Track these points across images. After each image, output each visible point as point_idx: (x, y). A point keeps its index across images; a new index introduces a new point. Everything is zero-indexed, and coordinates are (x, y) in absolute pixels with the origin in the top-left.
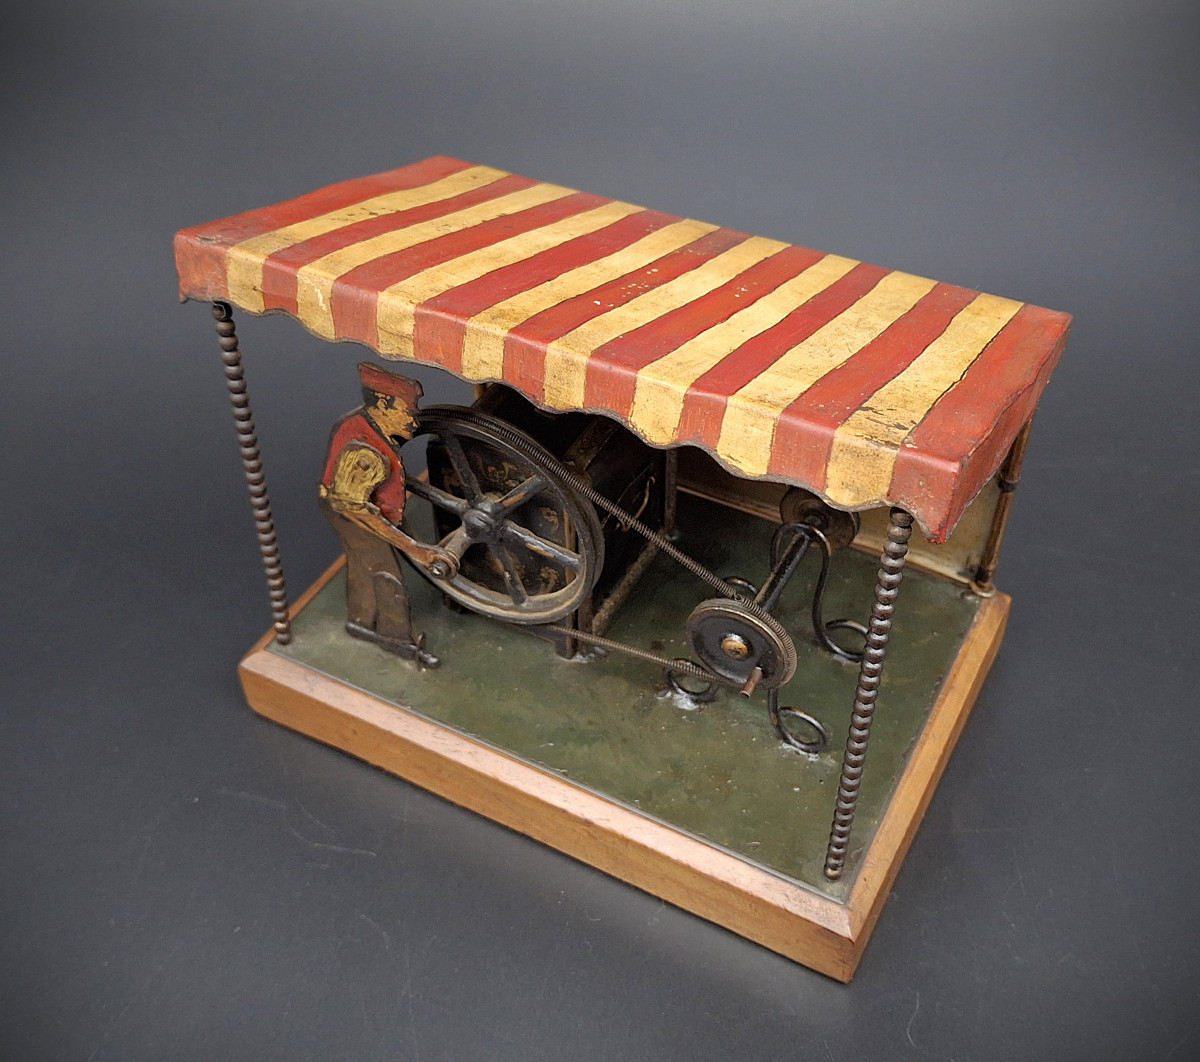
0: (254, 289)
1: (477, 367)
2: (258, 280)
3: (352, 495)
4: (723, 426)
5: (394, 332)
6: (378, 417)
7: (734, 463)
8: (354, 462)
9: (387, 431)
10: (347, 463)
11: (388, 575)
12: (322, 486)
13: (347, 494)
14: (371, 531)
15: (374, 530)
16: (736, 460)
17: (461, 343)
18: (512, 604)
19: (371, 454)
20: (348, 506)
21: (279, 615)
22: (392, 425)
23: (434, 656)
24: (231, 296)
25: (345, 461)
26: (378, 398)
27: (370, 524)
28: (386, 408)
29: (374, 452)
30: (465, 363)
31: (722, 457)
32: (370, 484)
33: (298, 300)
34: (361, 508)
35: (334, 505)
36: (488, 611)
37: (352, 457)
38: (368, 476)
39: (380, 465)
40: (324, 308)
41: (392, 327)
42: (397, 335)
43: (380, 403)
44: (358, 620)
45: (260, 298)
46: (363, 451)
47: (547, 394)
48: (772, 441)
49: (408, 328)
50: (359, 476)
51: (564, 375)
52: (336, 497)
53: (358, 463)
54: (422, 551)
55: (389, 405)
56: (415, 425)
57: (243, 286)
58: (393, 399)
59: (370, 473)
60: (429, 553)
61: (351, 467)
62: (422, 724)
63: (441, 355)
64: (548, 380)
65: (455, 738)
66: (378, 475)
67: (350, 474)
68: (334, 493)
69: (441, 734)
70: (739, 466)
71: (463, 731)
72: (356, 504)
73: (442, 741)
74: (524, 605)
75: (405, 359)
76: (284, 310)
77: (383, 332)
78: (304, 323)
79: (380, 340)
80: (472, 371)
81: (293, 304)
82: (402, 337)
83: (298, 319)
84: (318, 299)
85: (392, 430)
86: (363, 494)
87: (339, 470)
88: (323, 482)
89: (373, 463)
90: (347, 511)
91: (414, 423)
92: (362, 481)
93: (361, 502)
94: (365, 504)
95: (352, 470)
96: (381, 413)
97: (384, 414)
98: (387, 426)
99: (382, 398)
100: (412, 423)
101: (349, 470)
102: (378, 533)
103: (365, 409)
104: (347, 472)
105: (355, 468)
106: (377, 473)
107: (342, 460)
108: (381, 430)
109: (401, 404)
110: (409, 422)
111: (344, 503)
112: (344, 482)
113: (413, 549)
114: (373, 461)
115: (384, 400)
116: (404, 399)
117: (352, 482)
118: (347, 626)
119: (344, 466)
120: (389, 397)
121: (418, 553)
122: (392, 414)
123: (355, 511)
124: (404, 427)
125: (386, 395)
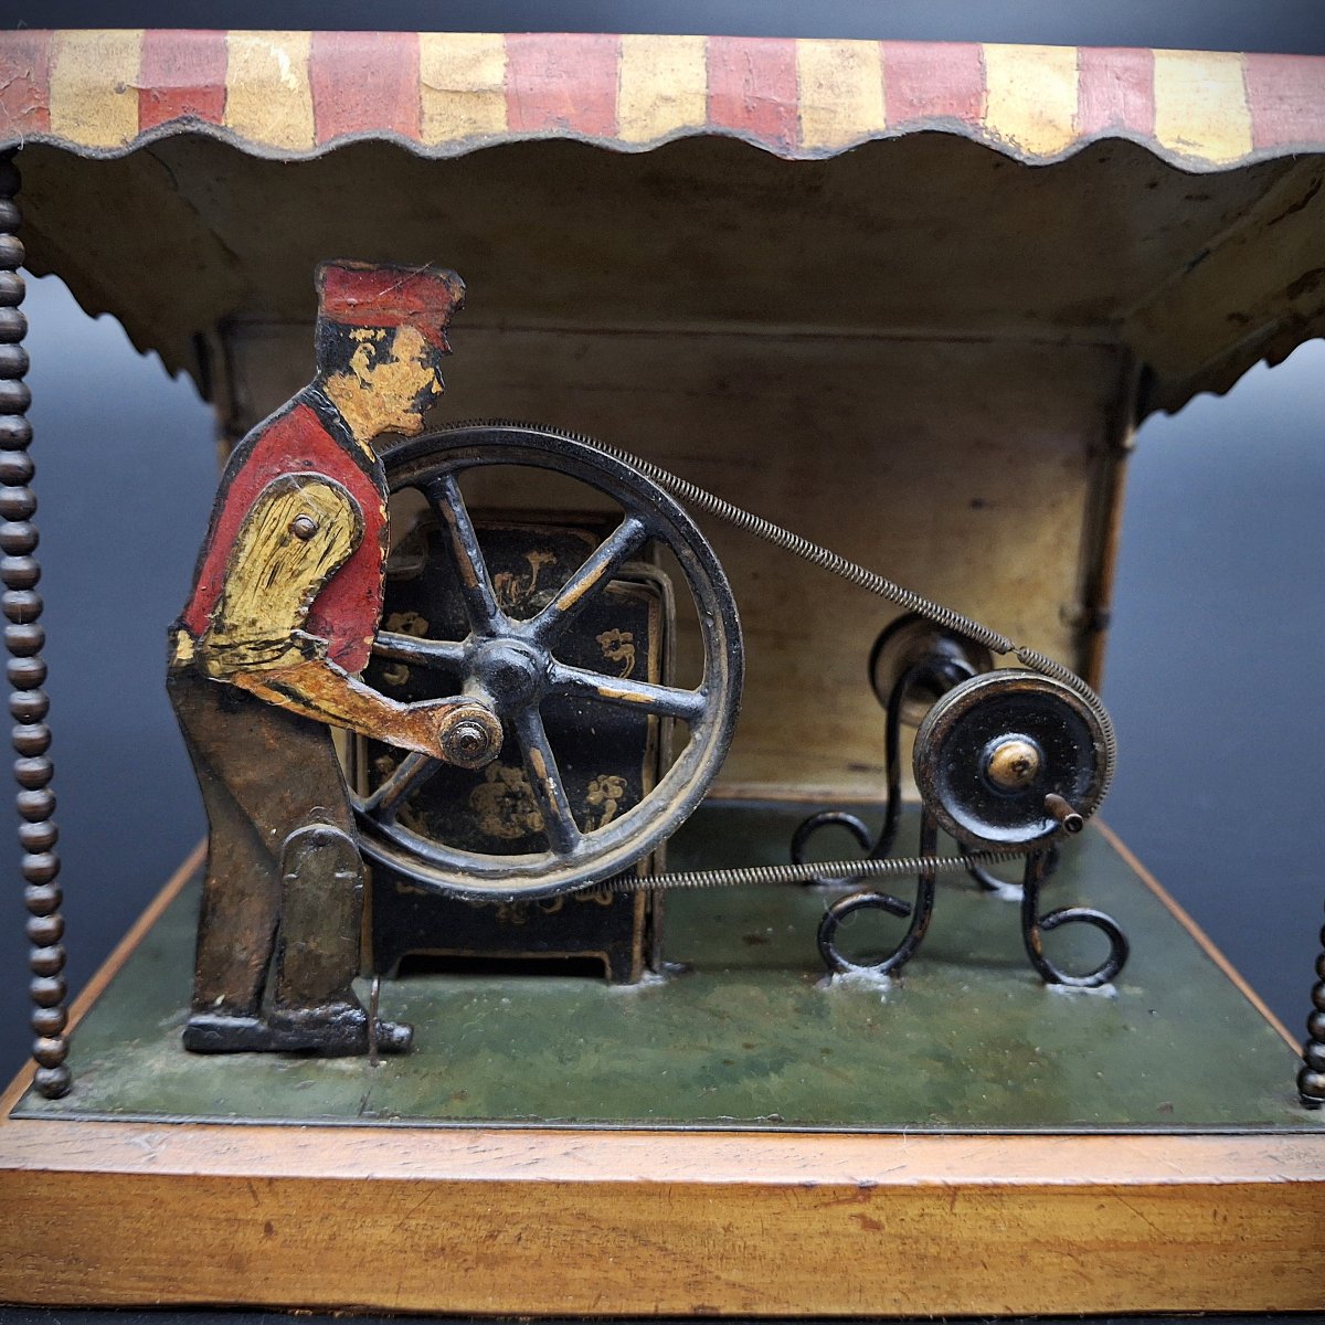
0: (120, 90)
1: (651, 113)
2: (129, 71)
3: (265, 623)
4: (1157, 92)
5: (462, 87)
6: (348, 396)
7: (1191, 151)
8: (283, 528)
9: (362, 430)
10: (265, 532)
11: (320, 828)
12: (182, 635)
13: (254, 623)
14: (297, 708)
15: (307, 703)
16: (1194, 144)
17: (614, 75)
19: (325, 493)
20: (251, 657)
21: (46, 1015)
22: (381, 407)
23: (401, 1024)
24: (56, 123)
25: (259, 530)
26: (354, 344)
27: (300, 689)
28: (371, 367)
30: (623, 111)
31: (1168, 145)
32: (314, 574)
33: (230, 82)
34: (282, 651)
35: (215, 667)
37: (280, 513)
39: (344, 520)
40: (293, 83)
41: (460, 81)
42: (469, 92)
43: (359, 360)
45: (130, 106)
46: (305, 492)
47: (806, 125)
48: (1247, 94)
49: (493, 74)
50: (291, 563)
51: (839, 77)
52: (222, 640)
53: (292, 528)
54: (417, 722)
55: (381, 355)
56: (436, 388)
57: (91, 92)
58: (391, 334)
59: (319, 543)
60: (438, 714)
61: (273, 541)
62: (438, 1137)
63: (568, 110)
64: (808, 96)
66: (336, 545)
67: (266, 562)
68: (219, 631)
70: (1201, 153)
72: (268, 643)
74: (578, 853)
75: (485, 142)
76: (190, 121)
77: (435, 95)
78: (239, 133)
79: (426, 117)
80: (641, 123)
81: (216, 96)
82: (479, 94)
83: (223, 129)
84: (279, 69)
85: (378, 421)
86: (293, 610)
87: (242, 560)
88: (188, 621)
89: (327, 517)
90: (247, 672)
91: (436, 383)
92: (296, 575)
93: (286, 634)
94: (294, 636)
95: (275, 550)
96: (357, 383)
97: (364, 384)
98: (367, 416)
99: (366, 340)
100: (430, 384)
101: (268, 550)
102: (317, 708)
103: (318, 386)
104: (260, 560)
105: (283, 542)
106: (333, 541)
107: (252, 528)
108: (351, 432)
109: (409, 343)
110: (423, 385)
111: (242, 649)
112: (249, 592)
113: (396, 722)
114: (328, 510)
115: (369, 345)
116: (418, 328)
117: (270, 582)
118: (191, 1025)
119: (256, 547)
120: (381, 334)
121: (412, 725)
122: (384, 378)
123: (266, 666)
124: (407, 405)
125: (376, 329)
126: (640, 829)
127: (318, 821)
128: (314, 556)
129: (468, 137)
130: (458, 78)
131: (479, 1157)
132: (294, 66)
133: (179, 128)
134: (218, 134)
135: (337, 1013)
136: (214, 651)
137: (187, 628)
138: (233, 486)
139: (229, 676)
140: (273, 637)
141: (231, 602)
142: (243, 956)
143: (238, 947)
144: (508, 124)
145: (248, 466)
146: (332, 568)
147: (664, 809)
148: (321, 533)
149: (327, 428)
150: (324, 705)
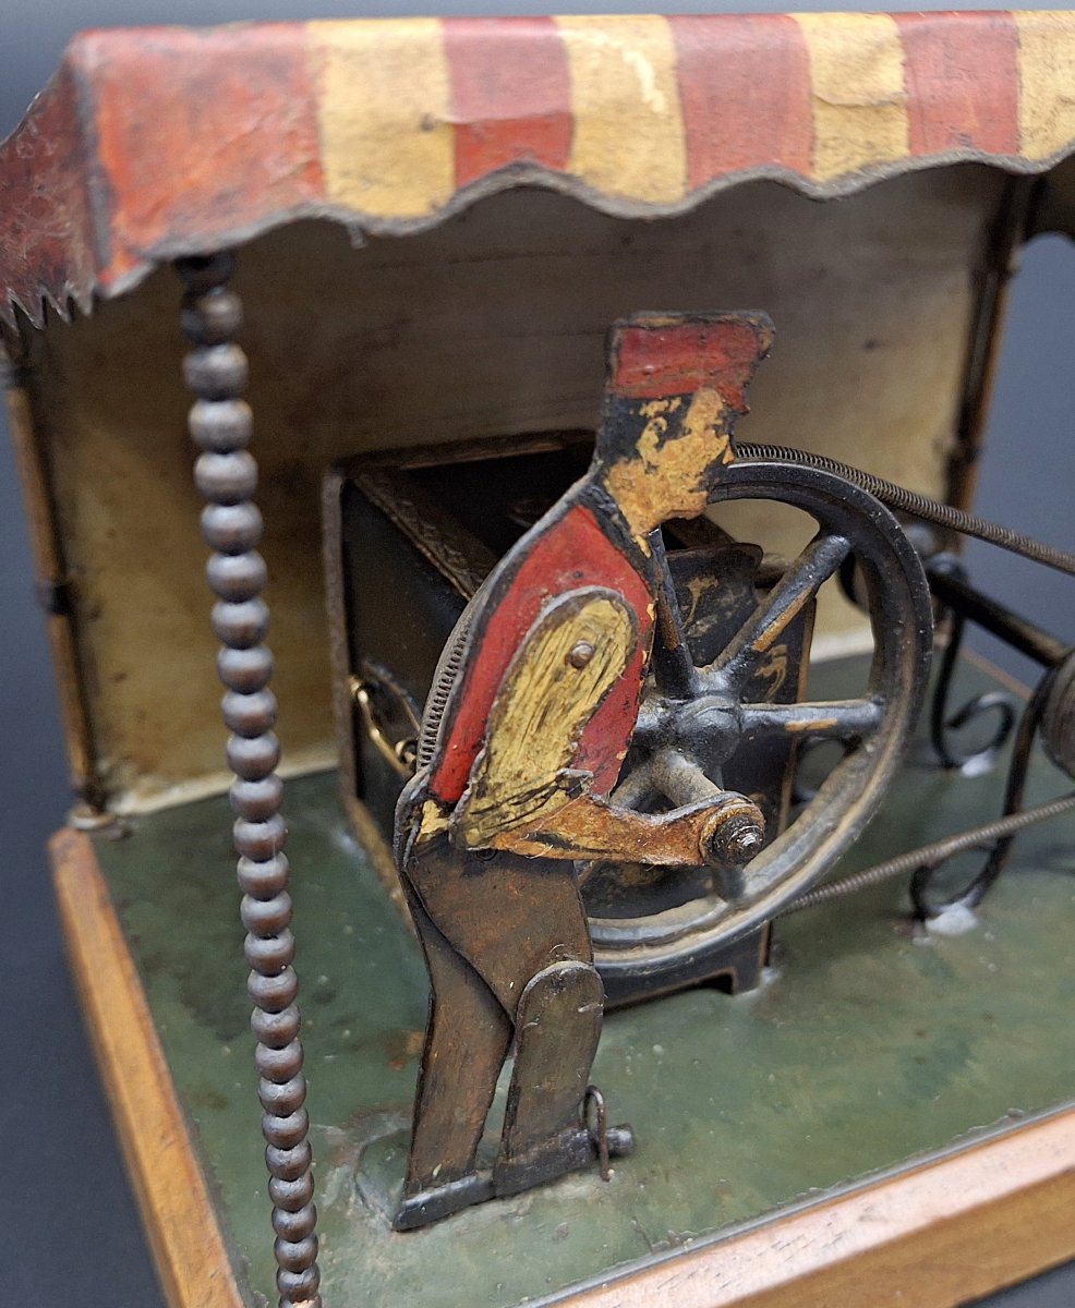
0: (425, 127)
1: (1051, 120)
2: (434, 94)
3: (531, 771)
5: (860, 99)
6: (630, 486)
8: (559, 660)
10: (539, 671)
12: (428, 806)
13: (519, 775)
14: (556, 853)
15: (566, 845)
17: (1013, 72)
18: (723, 905)
19: (605, 609)
20: (514, 811)
22: (664, 493)
23: (620, 1127)
24: (335, 184)
25: (533, 670)
26: (645, 421)
28: (659, 446)
29: (610, 598)
30: (1026, 121)
32: (586, 703)
33: (576, 109)
34: (546, 797)
35: (473, 835)
36: (684, 952)
37: (558, 643)
38: (584, 687)
39: (621, 634)
40: (659, 104)
41: (855, 91)
42: (871, 106)
43: (649, 436)
44: (435, 1173)
45: (440, 150)
46: (586, 612)
49: (890, 78)
50: (564, 698)
52: (485, 803)
53: (568, 659)
54: (675, 833)
55: (674, 427)
56: (728, 457)
57: (384, 132)
58: (687, 401)
59: (596, 667)
60: (698, 820)
63: (971, 123)
65: (814, 1217)
66: (611, 666)
67: (537, 703)
68: (481, 795)
69: (785, 1234)
71: (818, 1194)
72: (532, 793)
73: (801, 1244)
74: (751, 888)
75: (883, 172)
76: (523, 167)
77: (830, 113)
78: (591, 182)
79: (819, 142)
80: (1042, 134)
81: (558, 129)
82: (878, 108)
83: (568, 178)
84: (638, 83)
85: (660, 508)
86: (561, 749)
87: (511, 709)
88: (436, 789)
89: (604, 636)
90: (507, 830)
91: (729, 453)
92: (566, 709)
93: (552, 777)
94: (561, 778)
95: (549, 687)
96: (641, 468)
97: (651, 468)
98: (648, 505)
99: (658, 414)
100: (721, 456)
101: (540, 690)
102: (577, 847)
103: (597, 480)
104: (532, 704)
105: (558, 676)
106: (609, 661)
107: (526, 670)
108: (628, 527)
109: (705, 411)
110: (714, 457)
111: (505, 807)
112: (516, 743)
113: (656, 839)
114: (607, 628)
115: (661, 420)
116: (719, 388)
117: (539, 727)
118: (408, 1208)
119: (528, 689)
120: (676, 403)
121: (669, 838)
122: (672, 456)
123: (527, 819)
124: (693, 482)
125: (670, 398)
126: (810, 855)
127: (557, 960)
128: (588, 684)
129: (865, 168)
130: (855, 86)
131: (787, 1252)
132: (659, 76)
133: (510, 180)
134: (563, 186)
135: (566, 1140)
136: (473, 819)
137: (434, 797)
138: (493, 620)
139: (487, 840)
140: (538, 785)
141: (496, 759)
142: (462, 1120)
143: (457, 1112)
144: (910, 147)
145: (511, 595)
146: (607, 692)
147: (834, 829)
148: (598, 655)
149: (603, 528)
150: (583, 842)
